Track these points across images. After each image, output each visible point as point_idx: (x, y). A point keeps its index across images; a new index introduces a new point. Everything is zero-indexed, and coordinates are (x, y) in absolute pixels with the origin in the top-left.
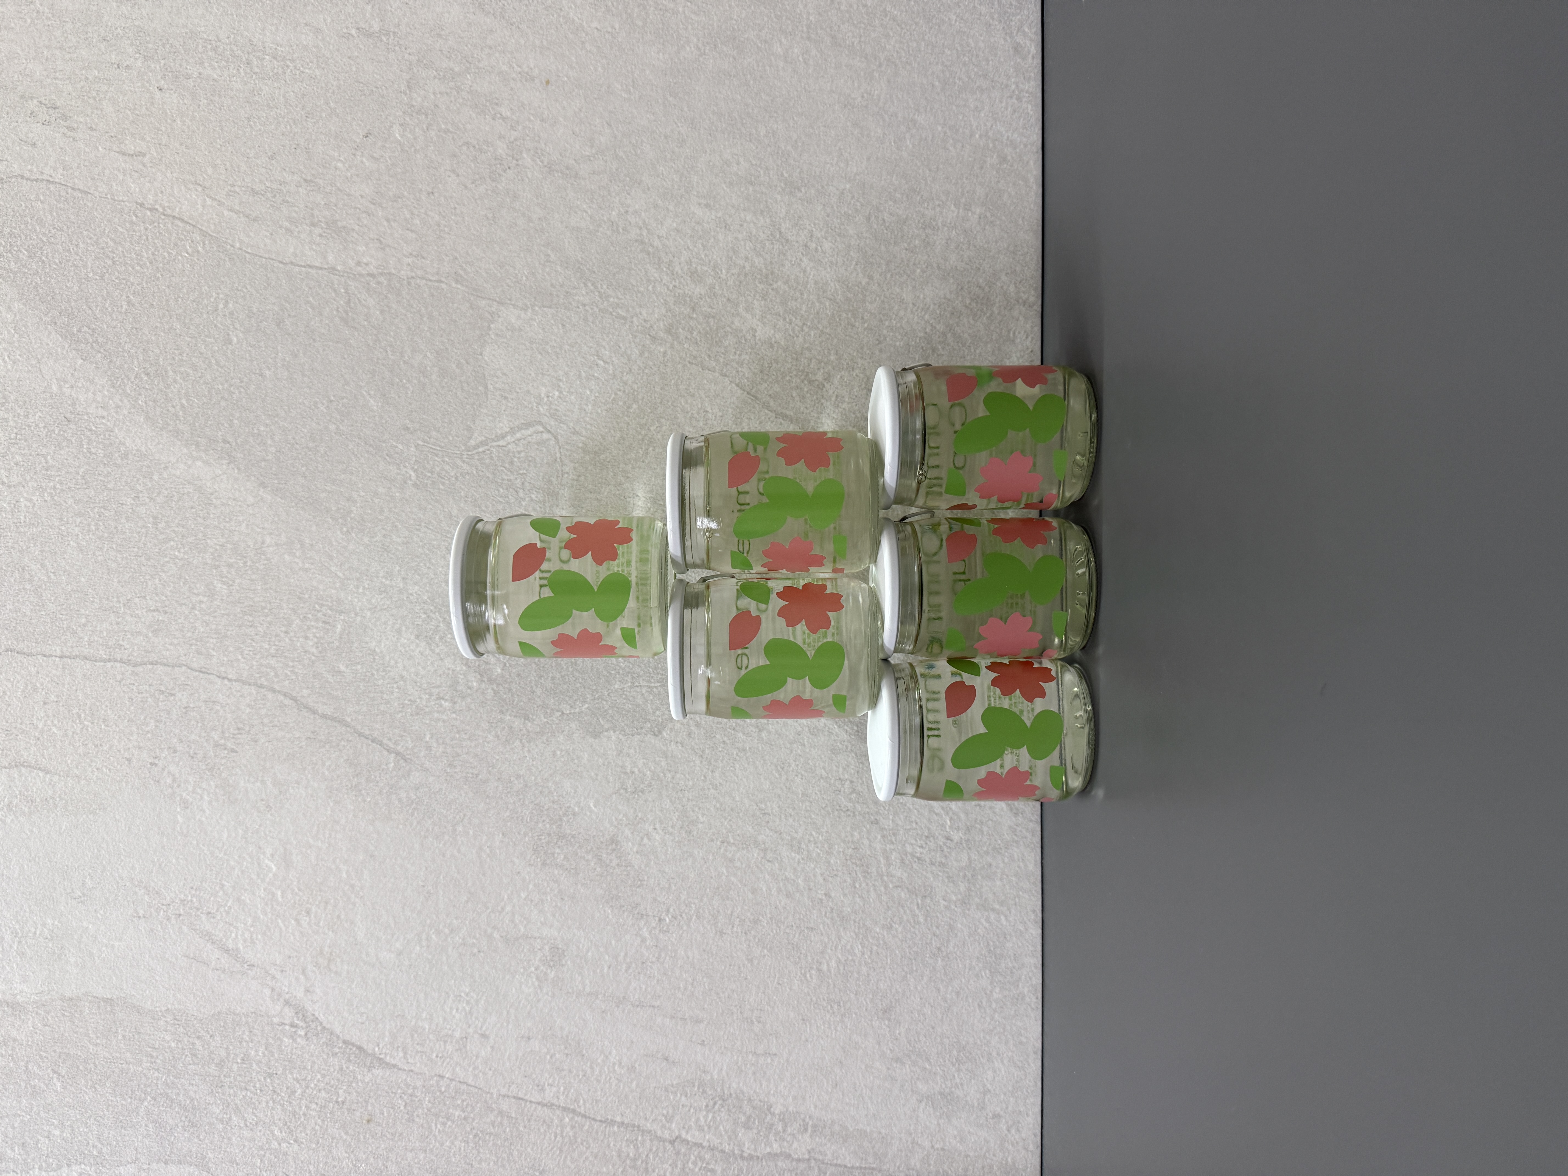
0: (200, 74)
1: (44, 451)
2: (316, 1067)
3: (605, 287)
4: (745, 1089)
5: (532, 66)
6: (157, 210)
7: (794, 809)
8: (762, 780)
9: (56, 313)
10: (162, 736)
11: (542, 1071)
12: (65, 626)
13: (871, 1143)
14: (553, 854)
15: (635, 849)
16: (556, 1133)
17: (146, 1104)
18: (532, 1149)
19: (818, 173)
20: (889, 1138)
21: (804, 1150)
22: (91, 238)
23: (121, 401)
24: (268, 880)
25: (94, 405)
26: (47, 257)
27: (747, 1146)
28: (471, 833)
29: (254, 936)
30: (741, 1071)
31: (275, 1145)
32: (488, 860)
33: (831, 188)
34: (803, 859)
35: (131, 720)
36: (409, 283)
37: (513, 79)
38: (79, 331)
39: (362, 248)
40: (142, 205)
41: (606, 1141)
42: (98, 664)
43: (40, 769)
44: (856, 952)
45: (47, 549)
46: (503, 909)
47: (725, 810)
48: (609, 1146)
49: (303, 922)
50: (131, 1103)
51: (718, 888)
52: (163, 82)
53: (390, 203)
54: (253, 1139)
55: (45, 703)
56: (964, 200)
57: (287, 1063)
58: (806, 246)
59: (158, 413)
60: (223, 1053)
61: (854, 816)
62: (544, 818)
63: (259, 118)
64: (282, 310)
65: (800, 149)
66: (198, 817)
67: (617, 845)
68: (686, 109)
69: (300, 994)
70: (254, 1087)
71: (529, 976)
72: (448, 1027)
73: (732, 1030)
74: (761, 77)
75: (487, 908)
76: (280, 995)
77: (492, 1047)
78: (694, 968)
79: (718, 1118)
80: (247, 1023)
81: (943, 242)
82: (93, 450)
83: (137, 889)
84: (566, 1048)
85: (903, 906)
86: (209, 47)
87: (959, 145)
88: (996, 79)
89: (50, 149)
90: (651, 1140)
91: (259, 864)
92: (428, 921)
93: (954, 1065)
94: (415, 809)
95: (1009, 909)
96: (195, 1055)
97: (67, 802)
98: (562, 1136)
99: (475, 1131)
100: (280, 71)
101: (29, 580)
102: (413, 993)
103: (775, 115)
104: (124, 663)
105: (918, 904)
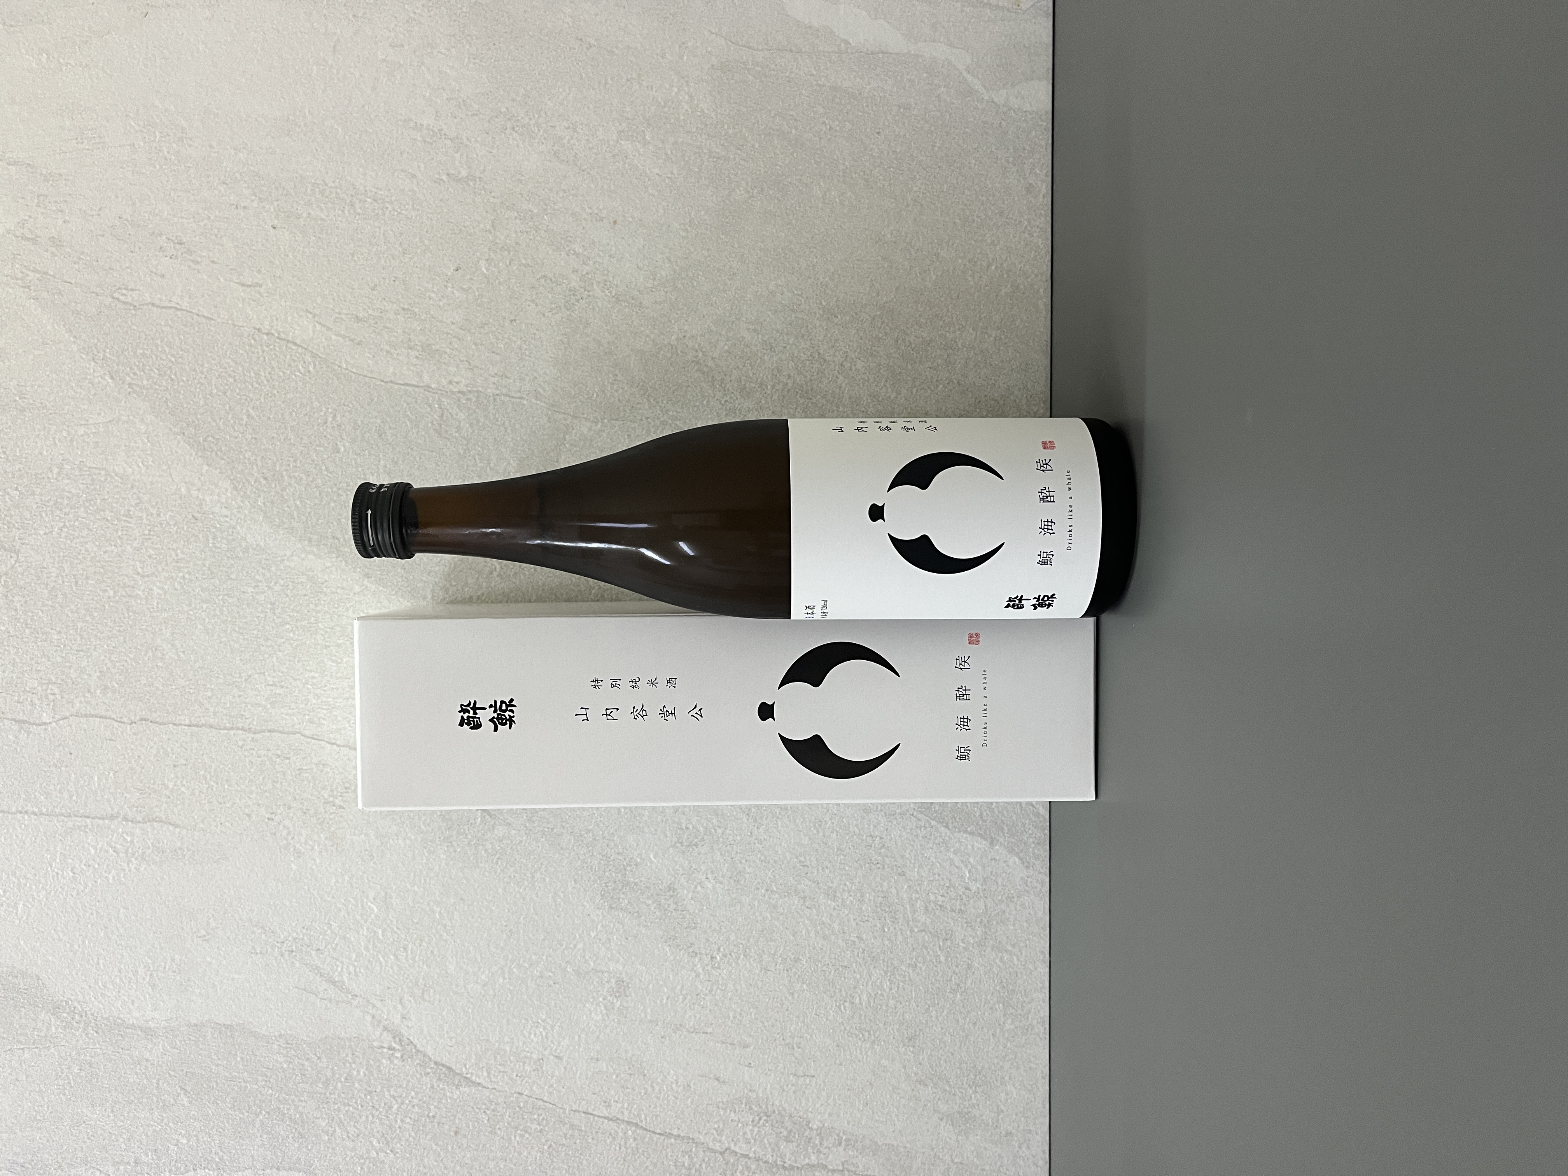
0: (309, 214)
1: (175, 546)
2: (410, 1084)
3: (665, 402)
4: (786, 1106)
5: (601, 207)
6: (272, 334)
7: (830, 862)
8: (802, 836)
9: (185, 424)
10: (278, 794)
11: (609, 1089)
12: (193, 699)
13: (897, 1156)
14: (619, 899)
15: (690, 896)
16: (620, 1145)
17: (261, 1117)
18: (599, 1159)
19: (852, 302)
20: (913, 1152)
21: (838, 1162)
22: (214, 359)
23: (242, 501)
24: (370, 920)
25: (219, 505)
26: (175, 375)
27: (787, 1158)
28: (547, 880)
29: (358, 970)
30: (783, 1090)
31: (374, 1154)
32: (562, 904)
33: (864, 314)
34: (838, 906)
35: (251, 781)
36: (495, 399)
37: (585, 219)
38: (205, 440)
39: (453, 369)
40: (259, 330)
41: (664, 1152)
42: (222, 732)
43: (170, 824)
44: (885, 987)
45: (177, 631)
46: (575, 946)
47: (769, 862)
48: (667, 1156)
49: (400, 957)
50: (247, 1117)
51: (763, 931)
52: (276, 222)
53: (478, 329)
54: (353, 1149)
55: (175, 766)
56: (981, 324)
57: (385, 1082)
58: (842, 365)
59: (276, 513)
60: (329, 1073)
61: (884, 868)
62: (610, 867)
63: (362, 254)
64: (383, 422)
65: (836, 280)
66: (309, 865)
67: (674, 892)
68: (736, 246)
69: (397, 1020)
70: (356, 1103)
71: (598, 1005)
72: (527, 1049)
73: (775, 1055)
74: (802, 217)
75: (562, 945)
76: (379, 1022)
77: (565, 1068)
78: (742, 1001)
79: (763, 1132)
80: (350, 1046)
81: (963, 362)
82: (217, 545)
83: (255, 929)
84: (630, 1069)
85: (926, 948)
86: (317, 190)
87: (977, 275)
88: (1011, 216)
89: (177, 279)
90: (704, 1151)
91: (362, 906)
92: (510, 957)
93: (971, 1088)
94: (498, 858)
95: (1020, 951)
96: (304, 1075)
97: (194, 852)
98: (625, 1147)
99: (549, 1143)
100: (380, 212)
101: (162, 658)
102: (496, 1020)
103: (815, 250)
104: (246, 731)
105: (940, 946)
